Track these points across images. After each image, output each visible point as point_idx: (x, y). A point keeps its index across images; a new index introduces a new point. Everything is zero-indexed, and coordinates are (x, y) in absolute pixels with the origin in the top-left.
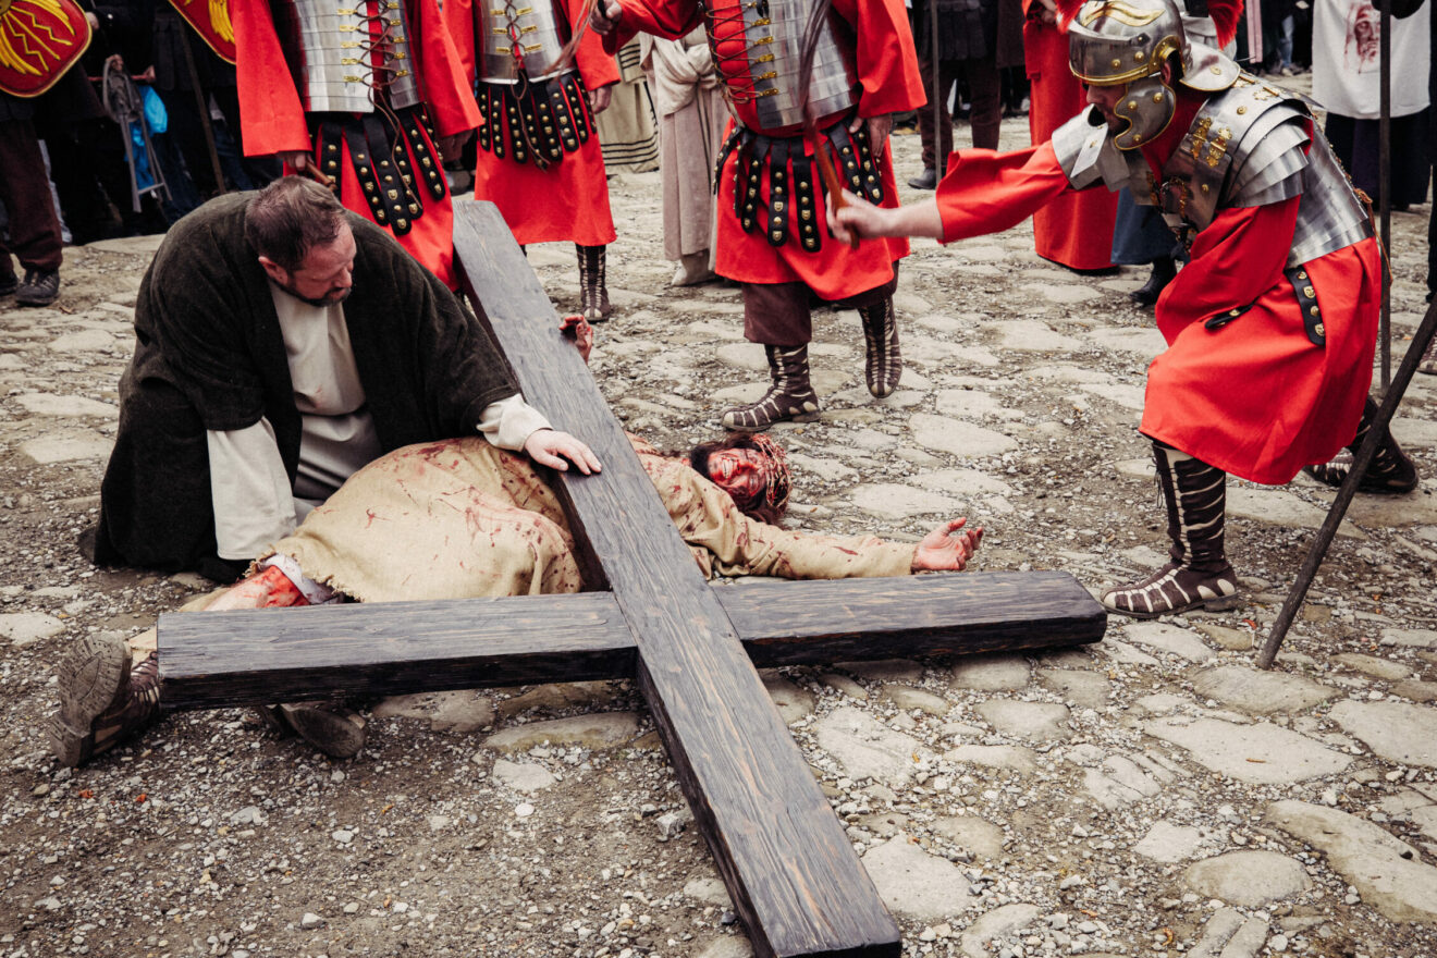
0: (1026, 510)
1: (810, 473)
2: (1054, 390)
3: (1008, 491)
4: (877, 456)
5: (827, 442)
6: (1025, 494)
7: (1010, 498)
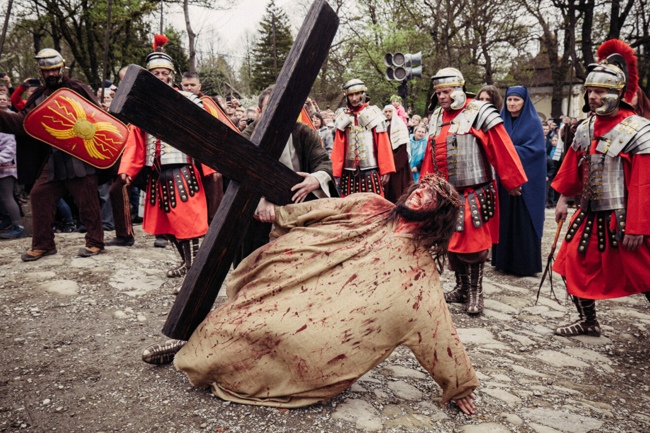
0: (621, 372)
1: (515, 341)
2: (627, 320)
3: (611, 363)
4: (545, 337)
5: (522, 328)
6: (619, 365)
7: (612, 366)
